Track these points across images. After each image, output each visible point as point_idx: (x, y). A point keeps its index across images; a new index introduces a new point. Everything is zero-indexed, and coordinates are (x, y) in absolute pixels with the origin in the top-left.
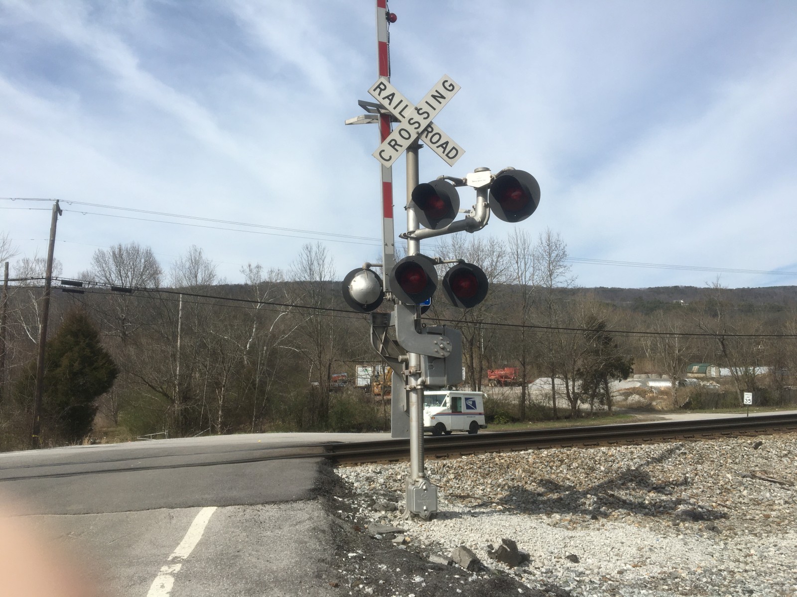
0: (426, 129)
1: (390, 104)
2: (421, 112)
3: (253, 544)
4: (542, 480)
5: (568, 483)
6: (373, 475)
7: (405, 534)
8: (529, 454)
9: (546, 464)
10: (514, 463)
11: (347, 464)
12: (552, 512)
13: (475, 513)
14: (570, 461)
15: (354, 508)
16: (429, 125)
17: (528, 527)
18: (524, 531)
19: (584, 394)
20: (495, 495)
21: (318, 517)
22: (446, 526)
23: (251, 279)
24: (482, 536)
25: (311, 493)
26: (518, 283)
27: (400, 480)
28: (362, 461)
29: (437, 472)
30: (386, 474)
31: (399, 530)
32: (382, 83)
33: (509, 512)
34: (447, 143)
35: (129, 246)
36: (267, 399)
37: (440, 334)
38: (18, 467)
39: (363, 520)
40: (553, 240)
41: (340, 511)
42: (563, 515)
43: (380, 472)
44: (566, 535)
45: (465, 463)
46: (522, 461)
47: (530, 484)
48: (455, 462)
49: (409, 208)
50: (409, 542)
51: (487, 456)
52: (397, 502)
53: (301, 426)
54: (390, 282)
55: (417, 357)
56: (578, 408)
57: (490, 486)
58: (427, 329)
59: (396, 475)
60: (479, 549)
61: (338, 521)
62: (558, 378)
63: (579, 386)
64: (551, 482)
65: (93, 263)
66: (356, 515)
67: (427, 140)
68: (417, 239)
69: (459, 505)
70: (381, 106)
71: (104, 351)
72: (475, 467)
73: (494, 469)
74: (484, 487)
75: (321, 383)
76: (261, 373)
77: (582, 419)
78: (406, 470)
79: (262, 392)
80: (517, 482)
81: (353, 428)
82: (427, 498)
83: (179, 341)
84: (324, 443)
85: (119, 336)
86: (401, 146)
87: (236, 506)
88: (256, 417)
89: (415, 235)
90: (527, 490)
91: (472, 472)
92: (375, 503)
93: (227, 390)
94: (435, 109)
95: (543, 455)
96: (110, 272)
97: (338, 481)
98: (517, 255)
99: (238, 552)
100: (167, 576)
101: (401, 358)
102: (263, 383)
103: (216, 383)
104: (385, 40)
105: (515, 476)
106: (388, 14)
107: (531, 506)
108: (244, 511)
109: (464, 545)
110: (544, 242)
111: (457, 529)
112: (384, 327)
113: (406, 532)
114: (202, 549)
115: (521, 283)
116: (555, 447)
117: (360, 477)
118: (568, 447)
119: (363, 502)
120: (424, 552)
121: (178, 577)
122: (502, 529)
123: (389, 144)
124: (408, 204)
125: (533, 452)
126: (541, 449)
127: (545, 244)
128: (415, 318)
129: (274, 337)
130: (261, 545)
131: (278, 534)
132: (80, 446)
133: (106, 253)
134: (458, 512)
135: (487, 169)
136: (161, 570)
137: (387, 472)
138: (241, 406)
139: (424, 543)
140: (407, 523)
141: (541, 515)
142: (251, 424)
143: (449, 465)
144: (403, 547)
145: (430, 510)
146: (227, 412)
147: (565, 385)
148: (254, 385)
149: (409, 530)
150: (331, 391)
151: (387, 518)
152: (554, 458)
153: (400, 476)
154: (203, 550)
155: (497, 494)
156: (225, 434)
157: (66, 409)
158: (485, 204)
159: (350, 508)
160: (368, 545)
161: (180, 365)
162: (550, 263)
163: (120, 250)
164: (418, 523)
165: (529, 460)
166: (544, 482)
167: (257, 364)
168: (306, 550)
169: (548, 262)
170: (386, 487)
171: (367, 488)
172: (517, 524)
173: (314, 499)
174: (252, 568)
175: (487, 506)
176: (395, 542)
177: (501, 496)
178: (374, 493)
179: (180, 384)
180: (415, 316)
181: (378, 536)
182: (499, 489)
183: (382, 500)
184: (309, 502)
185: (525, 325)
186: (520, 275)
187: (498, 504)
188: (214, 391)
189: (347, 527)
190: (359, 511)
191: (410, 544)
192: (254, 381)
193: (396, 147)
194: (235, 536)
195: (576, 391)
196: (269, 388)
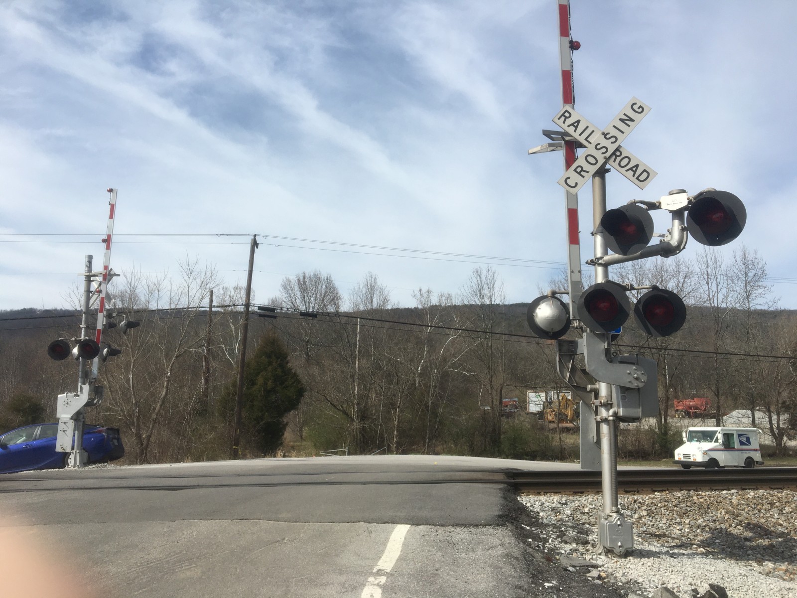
0: (614, 153)
1: (575, 131)
2: (608, 136)
3: (450, 564)
4: (749, 524)
5: (780, 529)
6: (559, 506)
7: (599, 569)
8: (733, 494)
9: (753, 506)
10: (715, 503)
11: (529, 492)
12: (763, 559)
13: (673, 553)
14: (782, 505)
15: (544, 538)
16: (617, 149)
17: (737, 574)
18: (732, 577)
19: (791, 429)
20: (695, 536)
21: (509, 543)
22: (643, 564)
23: (421, 303)
24: (684, 579)
25: (499, 519)
26: (709, 305)
27: (587, 513)
28: (547, 491)
29: (628, 507)
30: (573, 505)
31: (592, 564)
32: (566, 111)
33: (713, 555)
34: (637, 166)
35: (312, 274)
36: (439, 422)
37: (634, 364)
38: (230, 476)
39: (553, 551)
40: (750, 257)
41: (530, 540)
42: (777, 563)
43: (566, 504)
44: (783, 586)
45: (659, 499)
46: (724, 501)
47: (735, 527)
48: (647, 498)
49: (596, 233)
50: (605, 578)
51: (684, 494)
52: (588, 536)
53: (473, 450)
54: (578, 310)
55: (607, 387)
56: (785, 445)
57: (688, 526)
58: (619, 358)
59: (584, 507)
60: (682, 592)
61: (529, 550)
62: (758, 410)
63: (785, 420)
64: (760, 527)
65: (281, 290)
66: (546, 545)
67: (616, 164)
68: (606, 266)
69: (655, 544)
70: (567, 134)
71: (293, 371)
72: (670, 505)
73: (692, 508)
74: (681, 527)
75: (492, 408)
76: (433, 395)
77: (789, 458)
78: (593, 503)
79: (435, 415)
80: (720, 524)
81: (527, 455)
82: (622, 534)
83: (357, 362)
84: (503, 470)
85: (303, 357)
86: (588, 172)
87: (428, 526)
88: (429, 438)
89: (604, 261)
90: (732, 534)
91: (667, 510)
92: (565, 535)
93: (401, 411)
94: (623, 133)
95: (749, 496)
96: (295, 298)
97: (523, 509)
98: (708, 275)
99: (437, 570)
100: (375, 587)
101: (589, 387)
102: (435, 406)
103: (391, 404)
104: (568, 68)
105: (717, 517)
106: (571, 42)
107: (738, 551)
108: (437, 531)
109: (665, 586)
110: (739, 260)
111: (655, 569)
112: (571, 356)
113: (600, 567)
114: (402, 565)
115: (713, 305)
116: (762, 488)
117: (546, 507)
118: (778, 489)
119: (551, 532)
120: (622, 590)
121: (384, 588)
122: (706, 573)
123: (575, 170)
124: (595, 229)
125: (737, 493)
126: (746, 489)
127: (740, 262)
128: (606, 347)
129: (445, 360)
130: (458, 567)
131: (473, 557)
132: (275, 459)
133: (292, 280)
134: (655, 551)
135: (683, 191)
136: (369, 580)
137: (573, 504)
138: (415, 427)
139: (621, 580)
140: (600, 558)
141: (750, 561)
142: (424, 445)
143: (641, 500)
144: (600, 582)
145: (625, 547)
146: (402, 433)
147: (768, 419)
148: (427, 407)
149: (603, 565)
150: (502, 416)
151: (579, 551)
152: (762, 501)
153: (588, 509)
154: (404, 565)
155: (697, 535)
156: (400, 454)
157: (261, 423)
158: (682, 227)
159: (539, 537)
160: (562, 576)
161: (358, 385)
162: (746, 284)
163: (304, 277)
164: (612, 559)
165: (733, 501)
166: (751, 526)
167: (430, 386)
168: (502, 576)
169: (744, 282)
170: (574, 519)
171: (554, 519)
172: (723, 569)
173: (503, 525)
174: (452, 588)
175: (686, 547)
176: (590, 577)
177: (702, 538)
178: (562, 524)
179: (358, 404)
180: (606, 344)
181: (570, 569)
182: (699, 531)
183: (571, 532)
184: (498, 528)
185: (719, 351)
186: (711, 296)
187: (699, 546)
188: (389, 412)
189: (538, 556)
190: (548, 542)
191: (606, 580)
192: (427, 403)
193: (583, 173)
194: (431, 555)
195: (781, 426)
196: (441, 411)
